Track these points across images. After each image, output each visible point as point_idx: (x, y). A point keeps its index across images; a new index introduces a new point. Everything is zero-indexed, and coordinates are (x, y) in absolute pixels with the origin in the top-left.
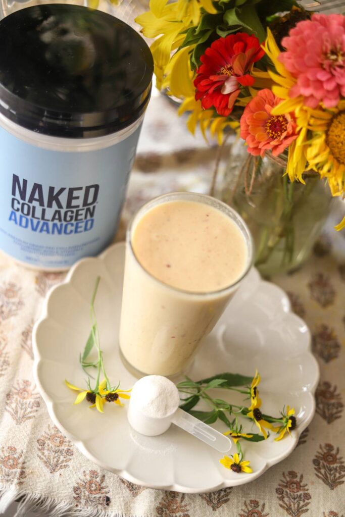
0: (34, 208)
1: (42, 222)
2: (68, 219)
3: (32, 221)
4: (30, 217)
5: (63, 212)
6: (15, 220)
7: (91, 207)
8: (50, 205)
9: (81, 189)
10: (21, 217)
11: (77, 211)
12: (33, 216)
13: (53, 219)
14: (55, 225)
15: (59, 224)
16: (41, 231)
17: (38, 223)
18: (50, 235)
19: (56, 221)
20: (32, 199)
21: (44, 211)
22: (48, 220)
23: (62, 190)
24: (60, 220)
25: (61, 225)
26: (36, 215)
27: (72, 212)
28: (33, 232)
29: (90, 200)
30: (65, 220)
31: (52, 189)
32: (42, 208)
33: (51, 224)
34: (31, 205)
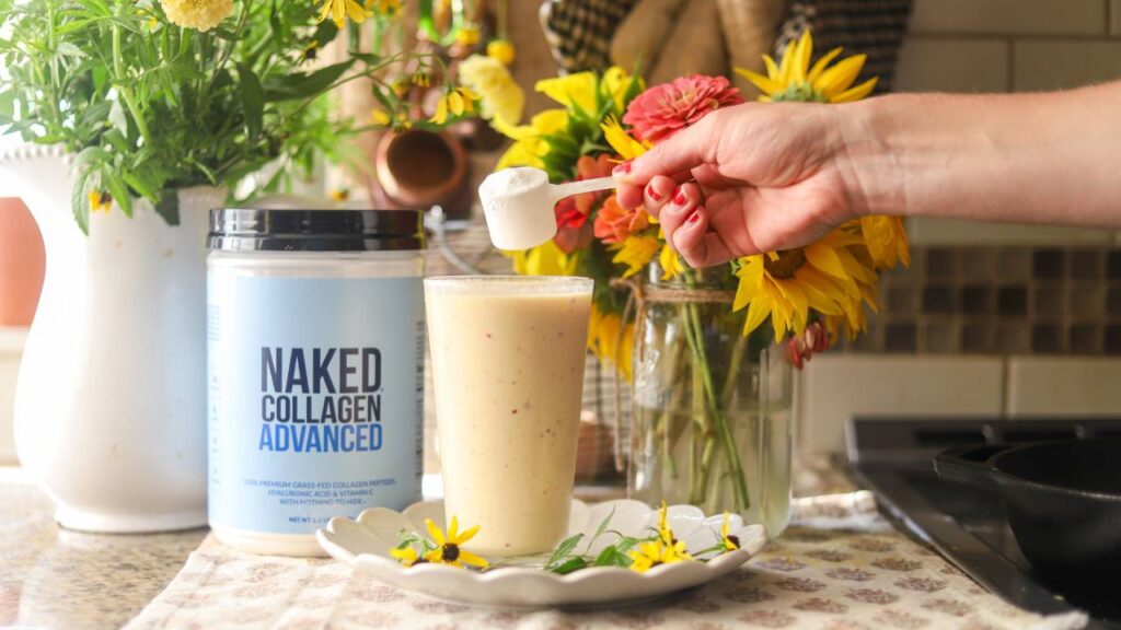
0: (295, 399)
1: (308, 426)
2: (345, 416)
3: (293, 428)
4: (289, 424)
5: (336, 397)
6: (269, 444)
7: (375, 395)
8: (317, 390)
9: (355, 351)
10: (278, 427)
11: (357, 399)
12: (295, 420)
13: (324, 416)
14: (327, 429)
15: (332, 426)
16: (309, 446)
17: (304, 428)
18: (323, 453)
19: (328, 421)
20: (291, 382)
21: (309, 399)
22: (316, 421)
23: (331, 352)
24: (333, 416)
25: (336, 428)
26: (299, 417)
27: (349, 399)
28: (298, 453)
29: (372, 382)
30: (342, 420)
31: (317, 352)
32: (306, 395)
33: (320, 427)
34: (290, 396)
